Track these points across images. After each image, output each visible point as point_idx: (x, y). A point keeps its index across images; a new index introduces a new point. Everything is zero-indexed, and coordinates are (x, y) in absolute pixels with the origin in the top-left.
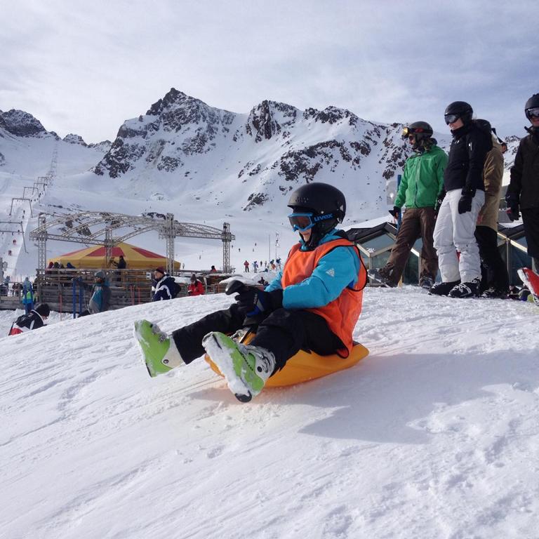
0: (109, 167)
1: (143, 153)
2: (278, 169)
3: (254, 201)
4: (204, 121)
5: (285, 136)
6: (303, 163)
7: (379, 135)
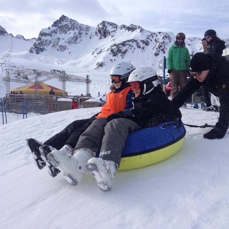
0: (36, 49)
1: (50, 43)
2: (109, 51)
3: (99, 65)
4: (77, 30)
5: (112, 37)
6: (120, 49)
7: (153, 37)
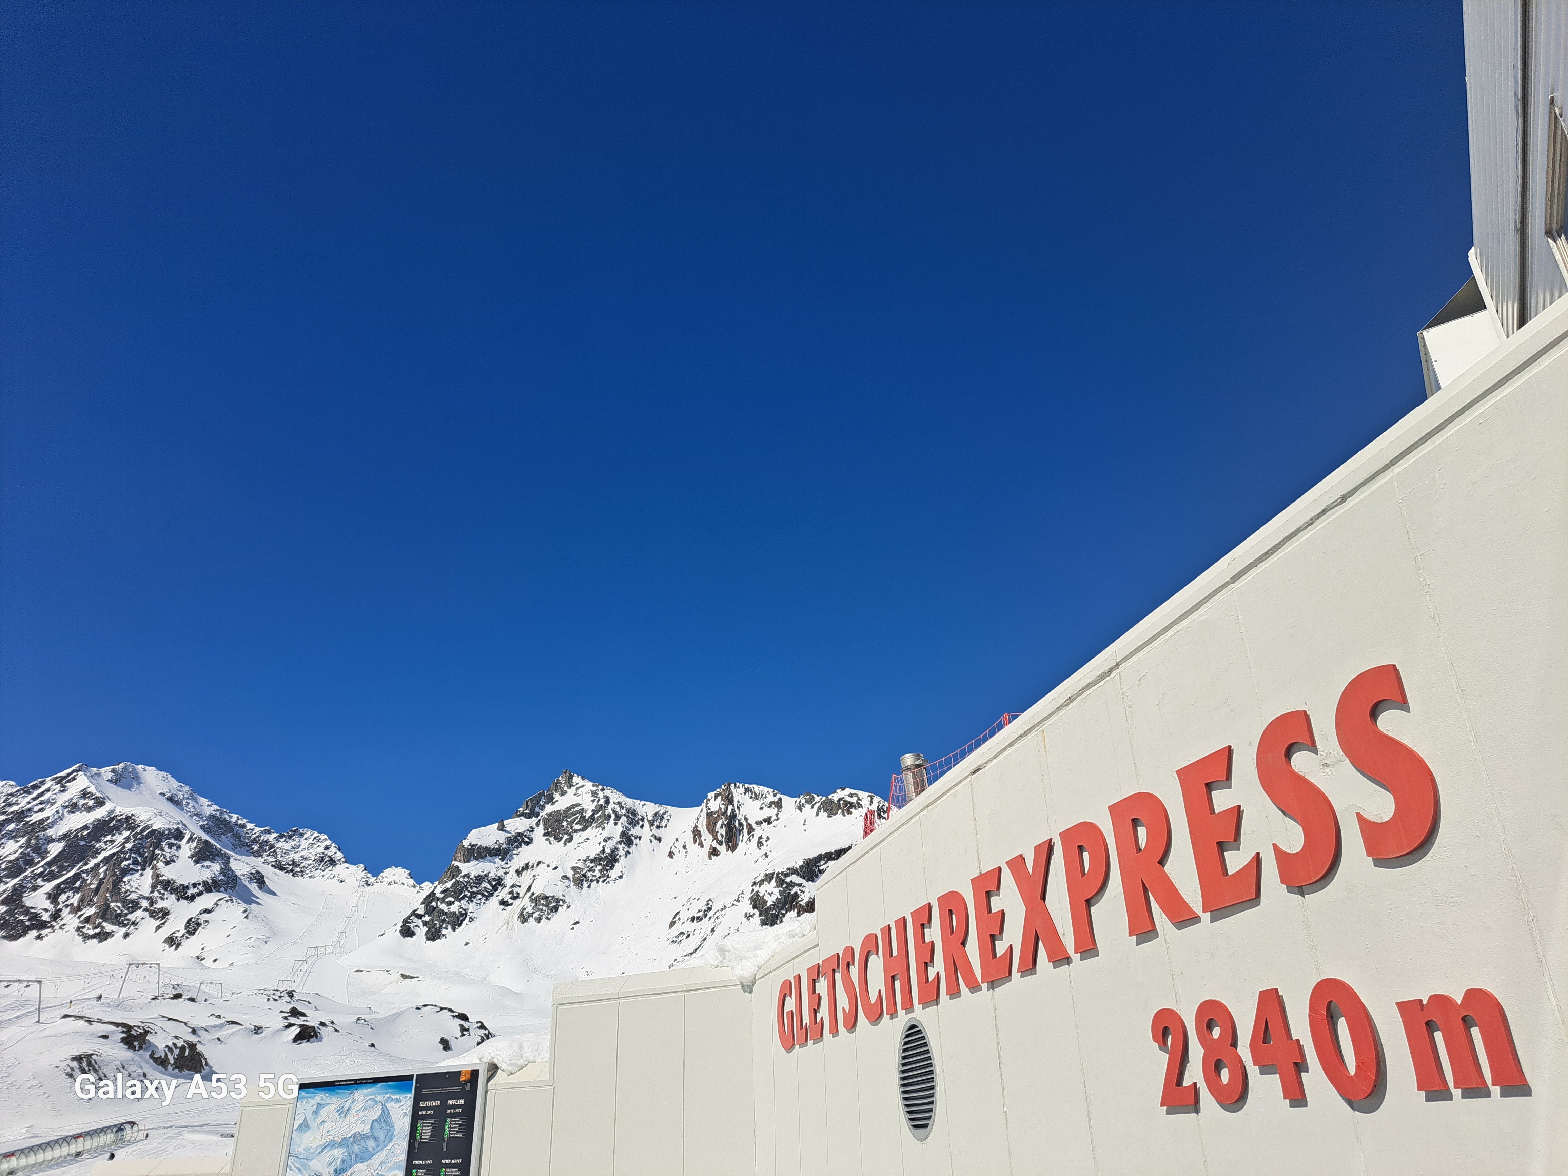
0: (427, 918)
5: (760, 844)
6: (793, 892)
